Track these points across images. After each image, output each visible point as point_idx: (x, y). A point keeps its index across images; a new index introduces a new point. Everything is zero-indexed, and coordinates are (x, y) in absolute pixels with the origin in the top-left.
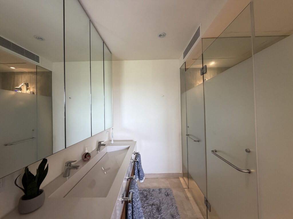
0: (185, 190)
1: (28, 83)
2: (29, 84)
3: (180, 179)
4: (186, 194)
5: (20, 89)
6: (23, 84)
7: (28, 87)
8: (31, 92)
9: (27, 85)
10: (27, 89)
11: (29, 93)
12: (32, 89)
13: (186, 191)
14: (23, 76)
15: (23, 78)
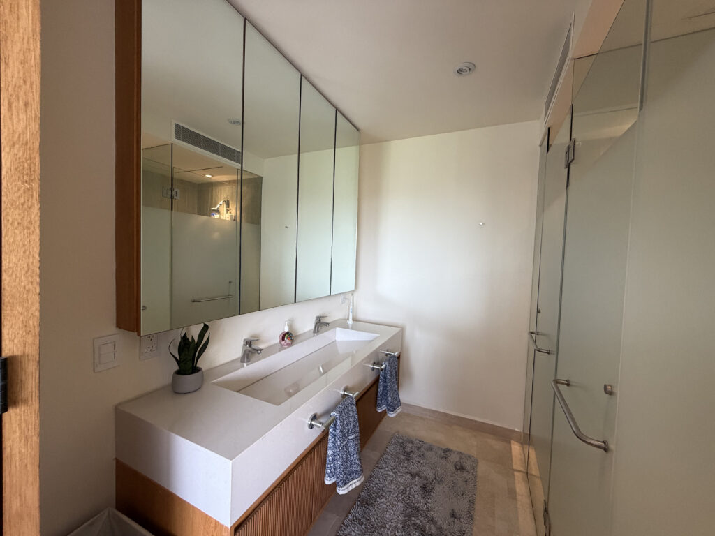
0: (514, 475)
1: (228, 201)
2: (230, 202)
3: (513, 446)
4: (515, 483)
5: (218, 211)
6: (221, 203)
7: (228, 207)
8: (231, 216)
9: (227, 203)
10: (227, 211)
11: (229, 219)
12: (233, 211)
13: (516, 478)
14: (223, 188)
15: (223, 191)
